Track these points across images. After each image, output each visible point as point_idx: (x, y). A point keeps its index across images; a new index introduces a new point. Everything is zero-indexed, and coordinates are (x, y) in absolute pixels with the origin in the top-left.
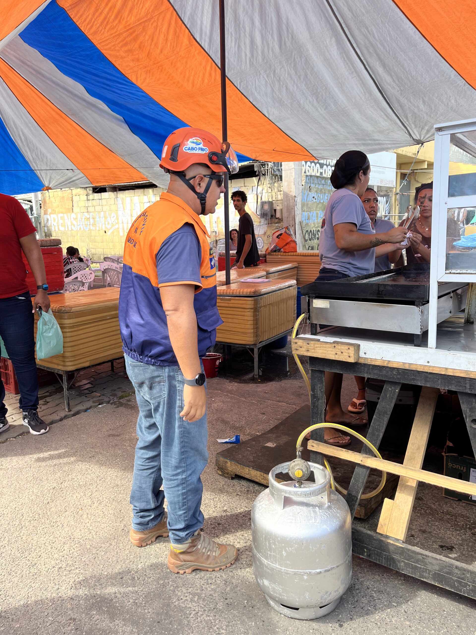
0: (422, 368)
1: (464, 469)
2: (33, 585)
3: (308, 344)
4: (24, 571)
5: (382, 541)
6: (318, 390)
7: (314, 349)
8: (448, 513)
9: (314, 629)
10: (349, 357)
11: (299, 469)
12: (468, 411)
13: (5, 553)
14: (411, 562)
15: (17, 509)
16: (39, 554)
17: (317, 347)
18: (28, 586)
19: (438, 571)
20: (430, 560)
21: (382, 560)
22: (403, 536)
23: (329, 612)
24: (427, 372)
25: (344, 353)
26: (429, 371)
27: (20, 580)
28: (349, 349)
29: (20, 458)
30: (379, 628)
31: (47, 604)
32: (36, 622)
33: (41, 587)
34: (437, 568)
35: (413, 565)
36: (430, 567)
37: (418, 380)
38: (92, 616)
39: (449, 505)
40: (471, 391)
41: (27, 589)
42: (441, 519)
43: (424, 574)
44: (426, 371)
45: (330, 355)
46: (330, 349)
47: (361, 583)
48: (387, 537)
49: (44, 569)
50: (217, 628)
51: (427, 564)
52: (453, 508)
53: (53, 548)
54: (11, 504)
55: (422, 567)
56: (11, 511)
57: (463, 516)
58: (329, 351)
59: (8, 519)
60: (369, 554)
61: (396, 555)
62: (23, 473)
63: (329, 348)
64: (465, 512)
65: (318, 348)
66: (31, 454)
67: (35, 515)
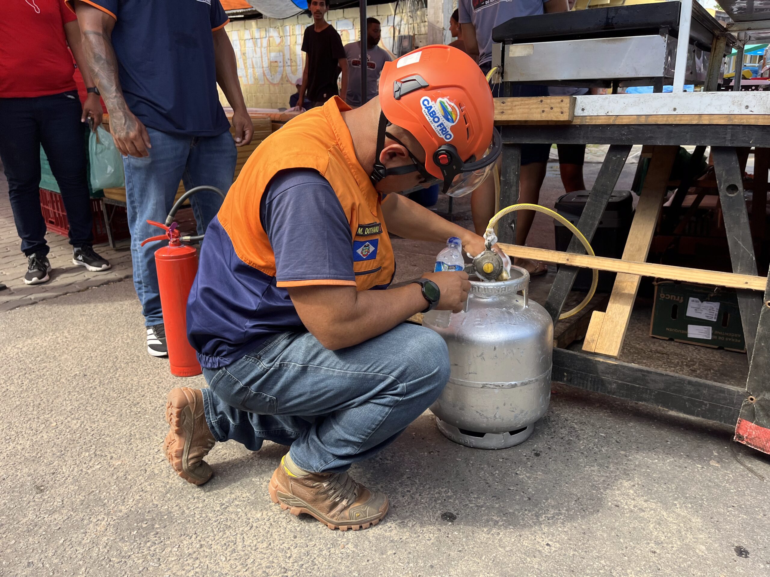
0: (665, 119)
1: (680, 299)
2: (136, 424)
3: (503, 103)
4: (123, 411)
5: (589, 360)
6: (512, 173)
7: (511, 109)
8: (657, 352)
9: (503, 458)
10: (562, 113)
11: (488, 262)
12: (724, 175)
13: (96, 394)
14: (626, 381)
15: (108, 352)
16: (143, 393)
17: (515, 106)
18: (130, 424)
19: (664, 389)
20: (653, 377)
21: (587, 384)
22: (617, 351)
23: (521, 441)
24: (671, 125)
25: (555, 109)
26: (675, 123)
27: (118, 420)
28: (562, 101)
29: (108, 304)
30: (587, 457)
31: (157, 440)
32: (144, 459)
33: (148, 425)
34: (661, 385)
35: (628, 385)
36: (652, 386)
37: (657, 138)
38: (217, 451)
39: (657, 344)
40: (733, 143)
41: (128, 427)
42: (649, 357)
43: (644, 395)
44: (671, 123)
45: (535, 115)
46: (534, 106)
47: (558, 416)
48: (595, 354)
49: (150, 408)
50: (381, 459)
51: (648, 383)
52: (664, 348)
53: (160, 388)
54: (100, 348)
55: (641, 387)
56: (101, 354)
57: (676, 354)
58: (533, 108)
59: (98, 362)
60: (569, 378)
61: (607, 375)
62: (113, 319)
63: (533, 104)
64: (678, 351)
65: (517, 107)
66: (121, 301)
67: (133, 357)
